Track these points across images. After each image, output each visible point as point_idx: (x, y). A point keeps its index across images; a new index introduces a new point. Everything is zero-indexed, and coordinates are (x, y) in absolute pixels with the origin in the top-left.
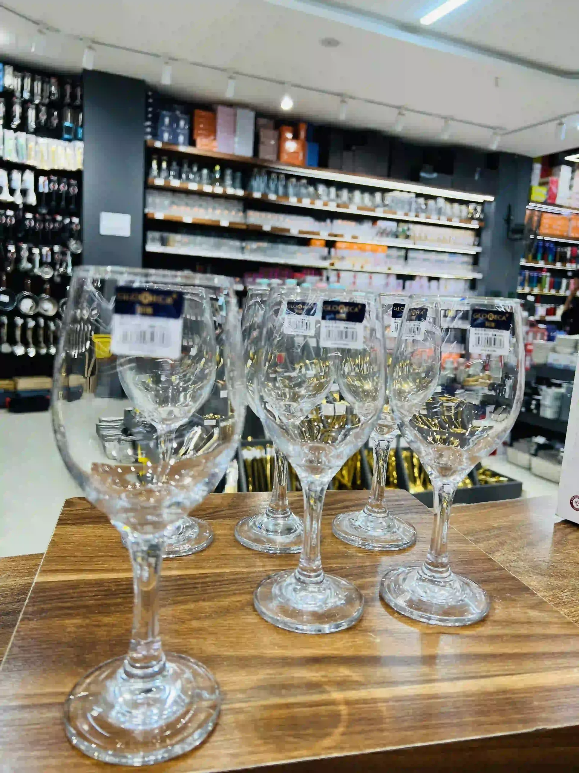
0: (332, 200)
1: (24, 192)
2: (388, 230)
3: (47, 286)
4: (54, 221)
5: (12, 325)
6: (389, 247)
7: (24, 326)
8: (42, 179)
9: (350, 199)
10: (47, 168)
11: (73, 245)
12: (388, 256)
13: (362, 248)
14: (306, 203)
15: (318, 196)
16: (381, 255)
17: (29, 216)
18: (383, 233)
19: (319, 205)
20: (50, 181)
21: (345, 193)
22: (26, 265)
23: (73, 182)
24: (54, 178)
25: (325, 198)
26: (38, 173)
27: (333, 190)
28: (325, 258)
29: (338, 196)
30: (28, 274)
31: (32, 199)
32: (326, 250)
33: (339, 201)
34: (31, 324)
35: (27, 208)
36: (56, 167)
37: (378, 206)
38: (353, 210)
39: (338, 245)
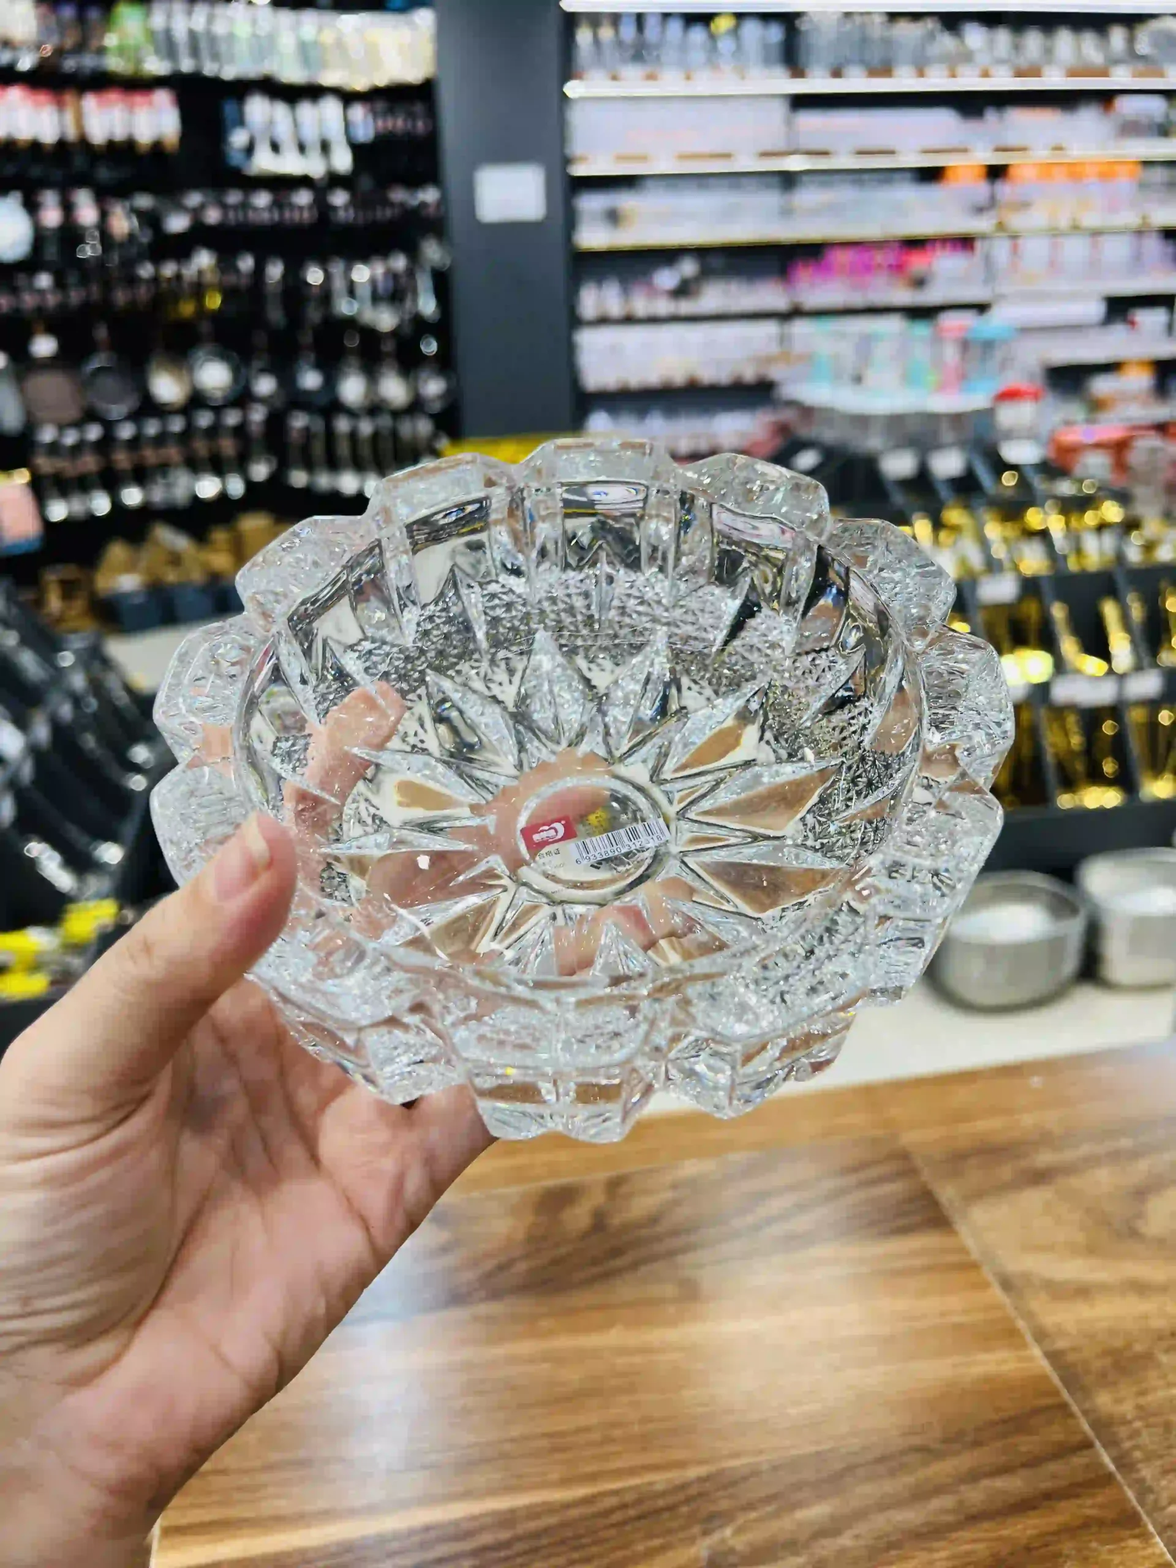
0: (1000, 62)
1: (325, 147)
2: (1144, 121)
3: (388, 347)
4: (386, 203)
5: (330, 434)
6: (1147, 164)
7: (353, 435)
8: (358, 112)
9: (1048, 52)
10: (360, 84)
11: (433, 252)
12: (1143, 186)
13: (1075, 172)
14: (936, 81)
15: (967, 57)
16: (1124, 184)
17: (339, 198)
18: (1131, 129)
19: (969, 81)
20: (375, 114)
21: (1033, 40)
22: (344, 307)
23: (419, 108)
24: (380, 105)
25: (982, 59)
26: (348, 97)
27: (1003, 36)
28: (980, 210)
29: (1017, 47)
30: (351, 323)
31: (343, 161)
32: (982, 189)
33: (1023, 62)
34: (366, 428)
35: (334, 180)
36: (381, 81)
37: (1117, 62)
38: (1054, 80)
39: (1012, 171)
